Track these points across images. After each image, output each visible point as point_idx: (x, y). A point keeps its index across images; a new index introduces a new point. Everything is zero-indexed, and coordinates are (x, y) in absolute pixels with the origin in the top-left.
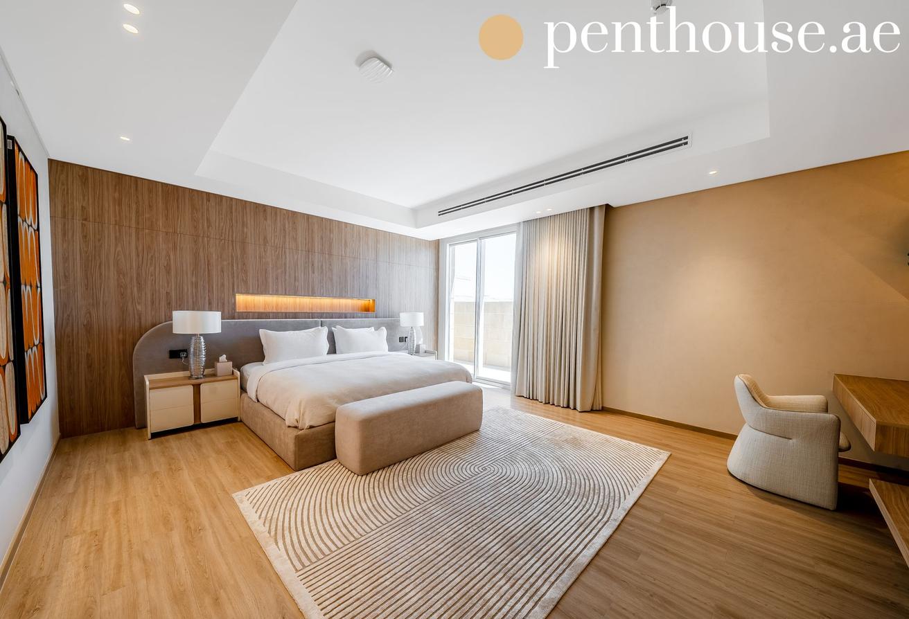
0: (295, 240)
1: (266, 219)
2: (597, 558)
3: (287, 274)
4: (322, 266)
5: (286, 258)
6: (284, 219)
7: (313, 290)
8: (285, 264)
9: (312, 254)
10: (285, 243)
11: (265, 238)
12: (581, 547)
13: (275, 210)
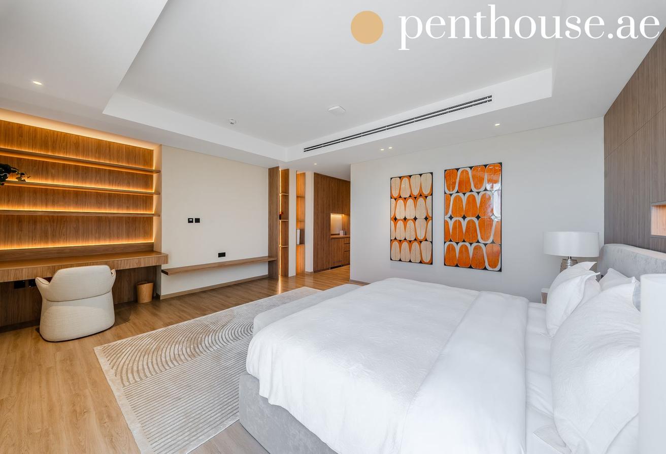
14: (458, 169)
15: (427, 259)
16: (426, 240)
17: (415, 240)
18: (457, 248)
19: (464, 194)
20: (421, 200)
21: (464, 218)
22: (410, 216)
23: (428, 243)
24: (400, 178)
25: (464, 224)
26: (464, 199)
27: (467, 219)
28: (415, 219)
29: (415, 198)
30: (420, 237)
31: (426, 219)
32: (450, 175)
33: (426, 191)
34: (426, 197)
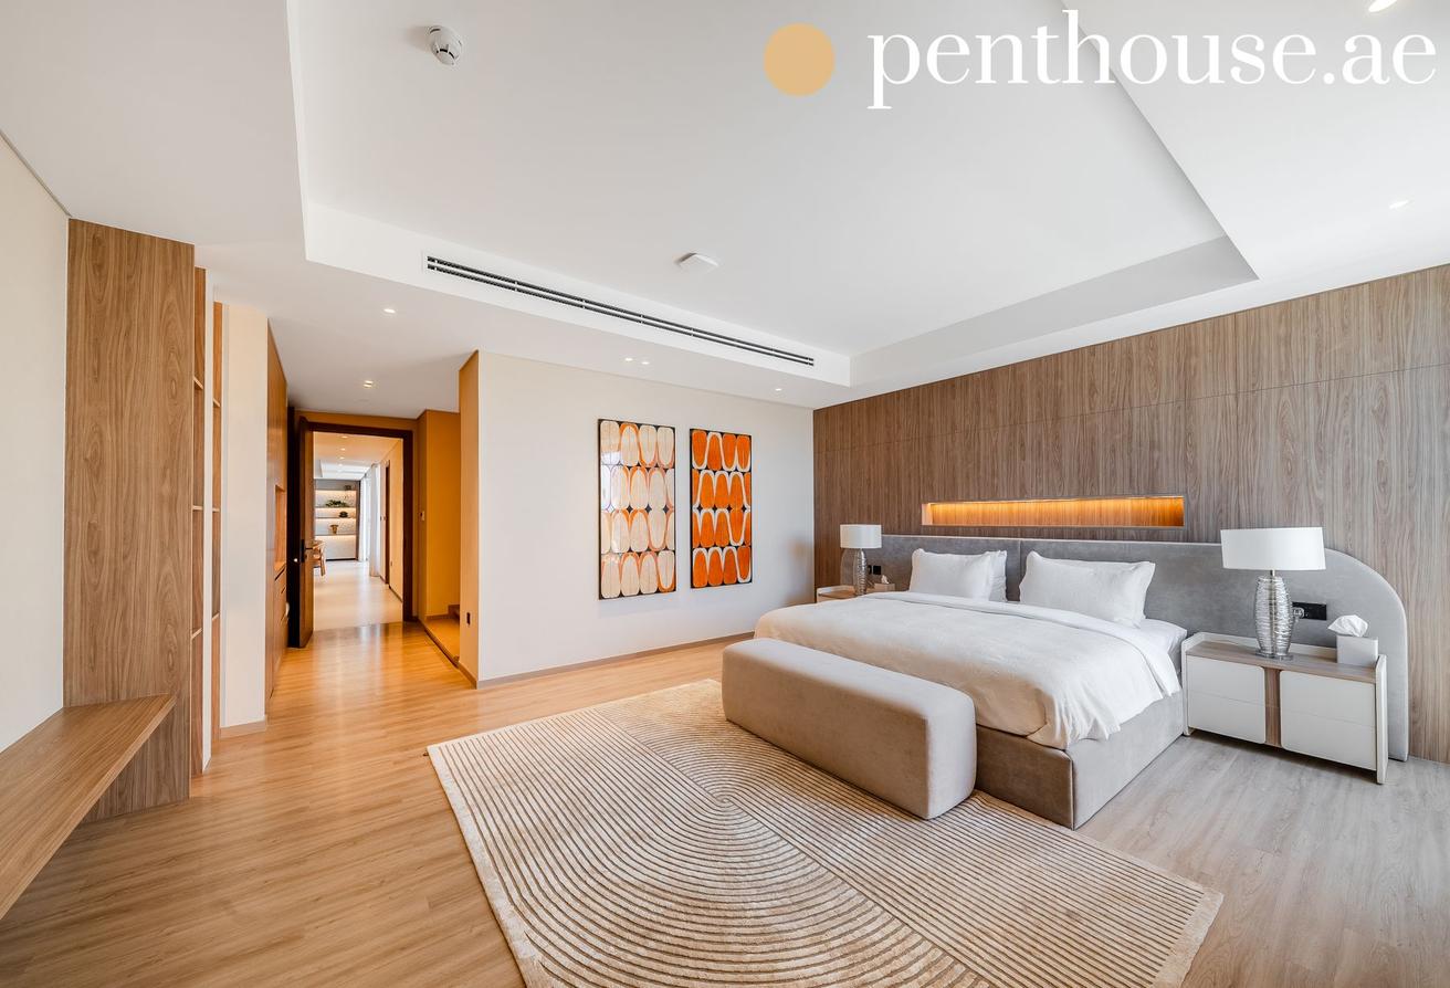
0: (993, 412)
1: (954, 398)
2: (468, 859)
3: (981, 469)
4: (1040, 444)
5: (979, 443)
6: (977, 386)
7: (1023, 486)
8: (979, 454)
9: (1022, 428)
10: (978, 423)
11: (953, 423)
12: (507, 879)
13: (965, 379)
14: (707, 432)
15: (666, 584)
16: (666, 549)
17: (649, 550)
18: (708, 556)
19: (715, 472)
20: (657, 474)
21: (715, 509)
22: (639, 506)
23: (670, 553)
24: (620, 423)
25: (715, 517)
26: (715, 479)
27: (718, 511)
28: (648, 509)
29: (648, 469)
30: (657, 545)
31: (666, 509)
32: (696, 437)
33: (666, 461)
34: (666, 470)
